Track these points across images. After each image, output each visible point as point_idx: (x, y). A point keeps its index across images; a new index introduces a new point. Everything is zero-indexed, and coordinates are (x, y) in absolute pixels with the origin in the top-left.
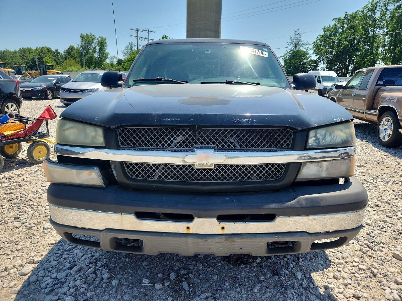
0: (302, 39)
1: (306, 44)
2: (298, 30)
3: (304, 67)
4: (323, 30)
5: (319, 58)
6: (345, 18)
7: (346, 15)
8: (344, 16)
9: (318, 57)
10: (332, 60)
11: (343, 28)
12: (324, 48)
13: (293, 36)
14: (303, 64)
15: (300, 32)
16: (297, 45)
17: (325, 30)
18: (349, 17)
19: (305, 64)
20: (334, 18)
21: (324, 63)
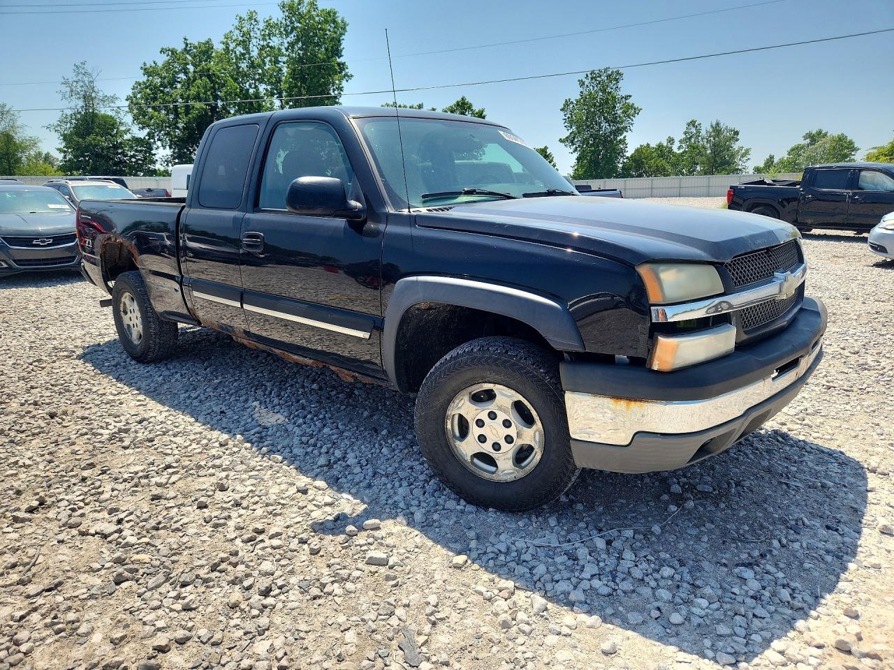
0: (98, 85)
1: (113, 99)
2: (82, 63)
3: (118, 154)
4: (142, 71)
5: (151, 135)
6: (186, 51)
7: (187, 45)
8: (184, 46)
9: (147, 131)
10: (181, 140)
11: (186, 72)
12: (156, 113)
13: (71, 77)
14: (116, 147)
15: (88, 68)
16: (88, 98)
17: (147, 72)
18: (195, 50)
19: (120, 145)
20: (162, 49)
21: (164, 147)
